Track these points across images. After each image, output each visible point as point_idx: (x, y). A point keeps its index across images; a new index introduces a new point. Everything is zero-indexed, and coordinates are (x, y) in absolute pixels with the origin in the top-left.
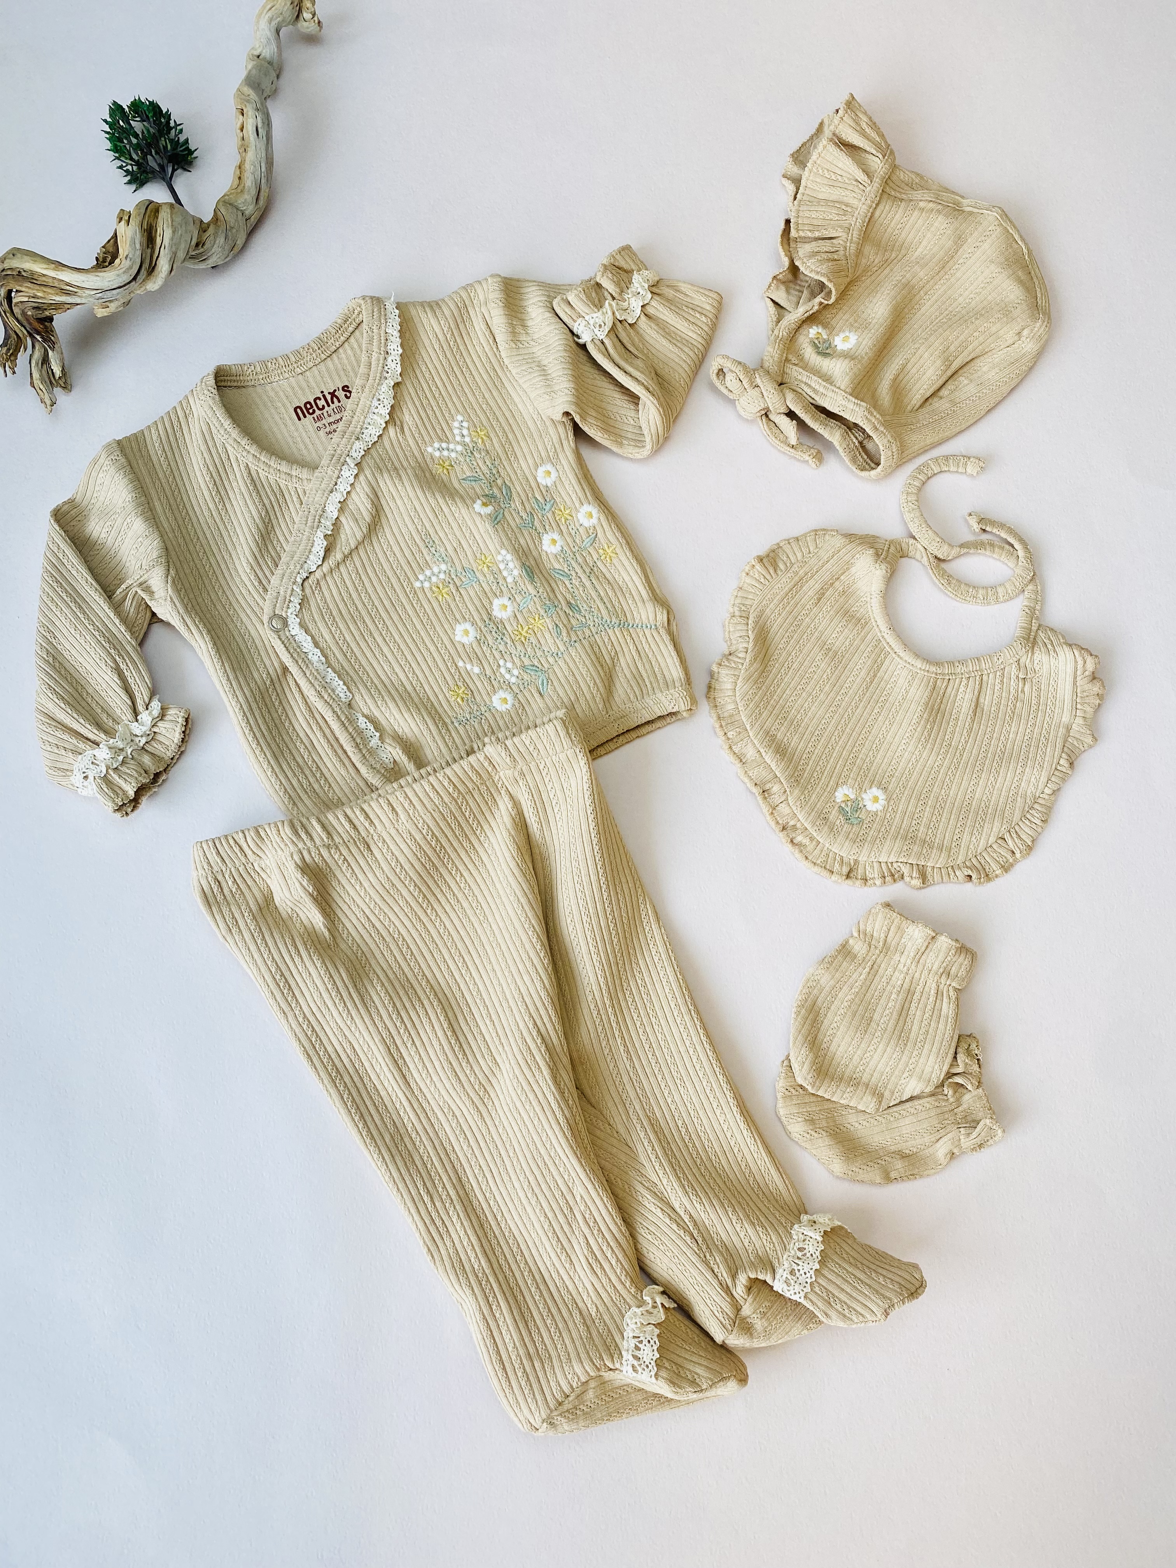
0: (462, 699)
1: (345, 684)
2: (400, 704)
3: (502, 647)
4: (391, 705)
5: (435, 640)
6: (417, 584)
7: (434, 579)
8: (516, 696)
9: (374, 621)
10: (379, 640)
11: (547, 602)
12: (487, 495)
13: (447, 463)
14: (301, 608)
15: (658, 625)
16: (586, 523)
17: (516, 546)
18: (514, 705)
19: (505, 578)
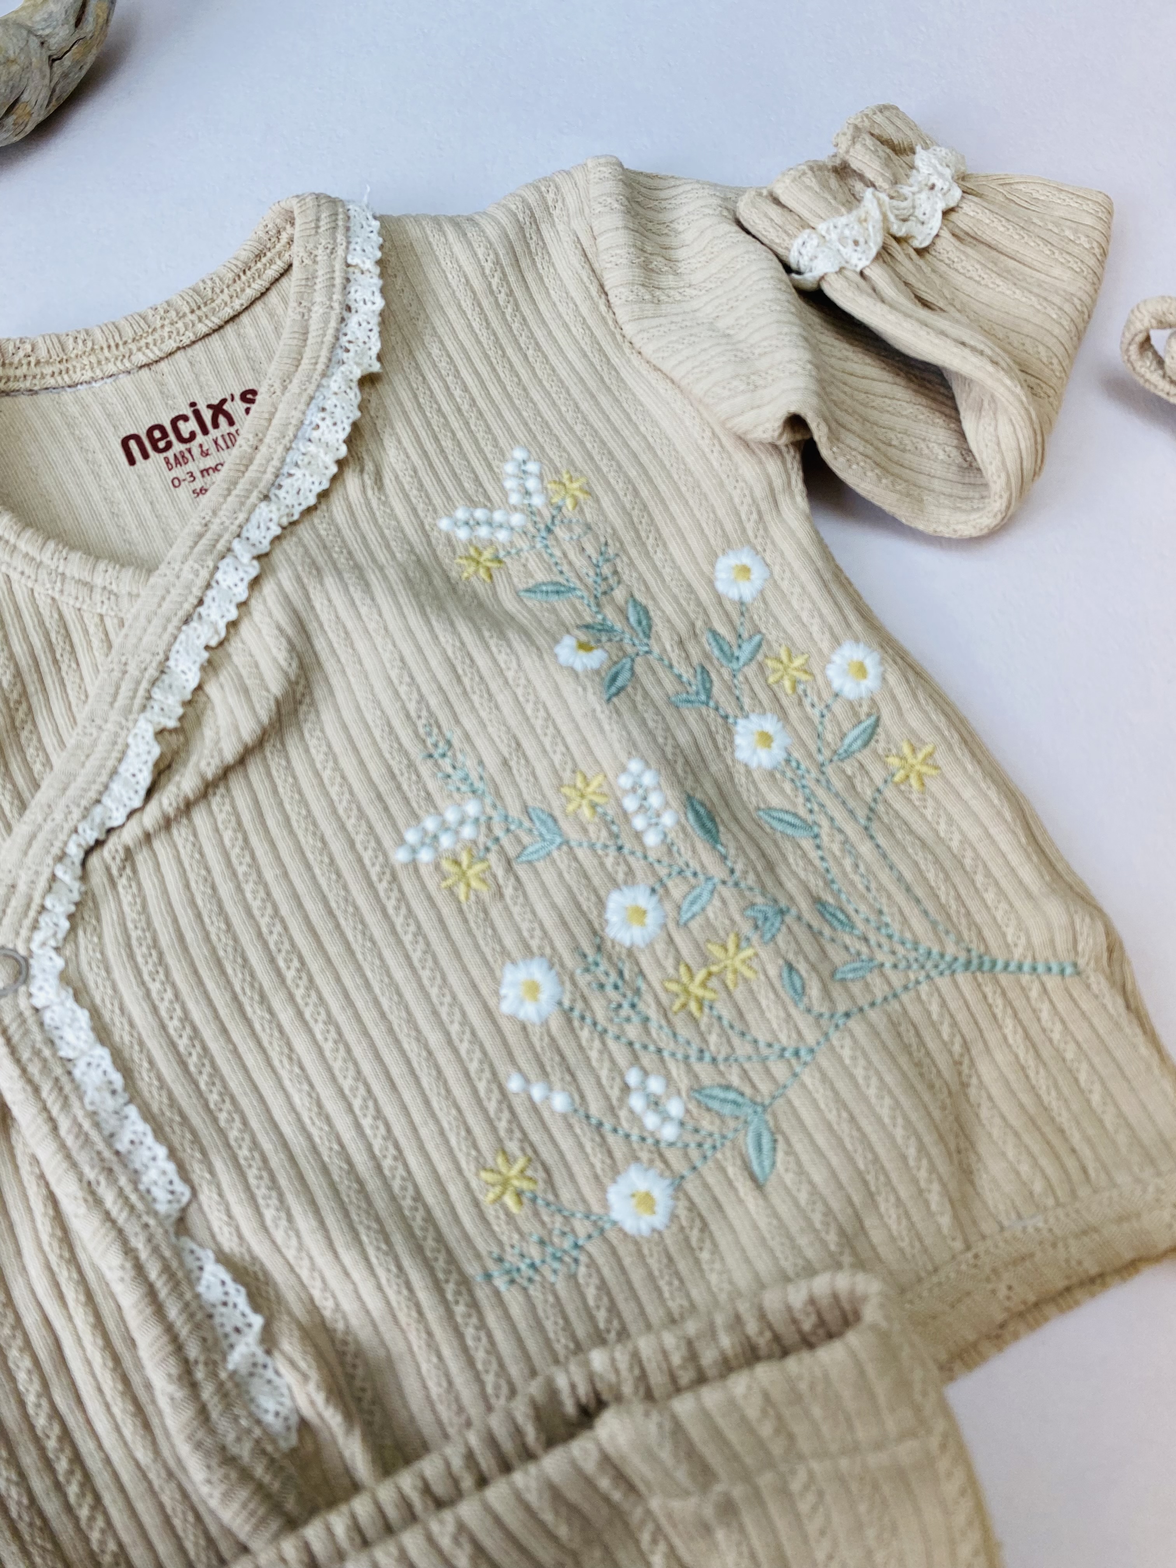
0: (519, 1194)
1: (173, 1154)
2: (331, 1221)
3: (633, 1031)
4: (305, 1222)
5: (443, 1011)
6: (400, 856)
7: (446, 841)
8: (678, 1185)
9: (272, 960)
10: (286, 1016)
11: (759, 900)
12: (588, 627)
13: (487, 554)
14: (73, 929)
15: (1081, 962)
16: (850, 689)
17: (669, 750)
18: (674, 1217)
19: (638, 836)
